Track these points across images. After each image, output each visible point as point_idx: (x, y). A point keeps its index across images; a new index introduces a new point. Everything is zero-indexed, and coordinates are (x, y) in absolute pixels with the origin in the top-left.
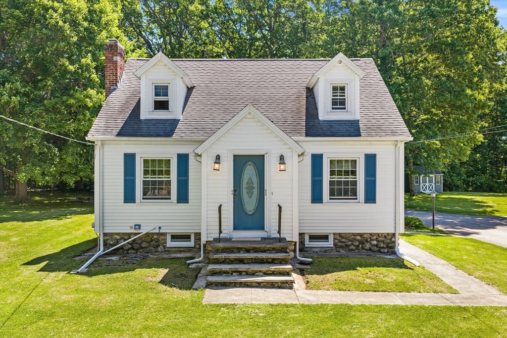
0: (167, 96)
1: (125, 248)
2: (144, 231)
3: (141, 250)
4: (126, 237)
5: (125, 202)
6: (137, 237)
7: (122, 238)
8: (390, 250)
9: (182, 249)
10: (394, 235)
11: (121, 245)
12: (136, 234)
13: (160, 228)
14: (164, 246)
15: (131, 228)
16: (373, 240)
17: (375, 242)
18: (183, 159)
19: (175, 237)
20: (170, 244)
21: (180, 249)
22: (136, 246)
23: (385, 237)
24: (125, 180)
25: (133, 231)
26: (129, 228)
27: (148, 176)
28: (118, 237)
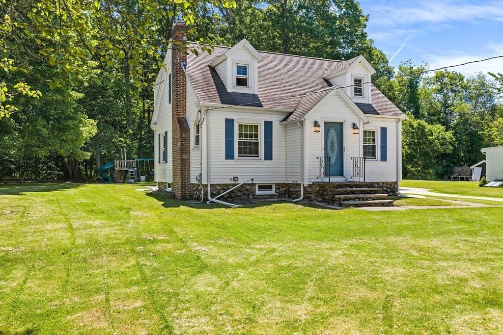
0: (246, 74)
1: (225, 197)
2: (241, 182)
3: (237, 198)
4: (226, 188)
5: (226, 159)
6: (234, 188)
7: (223, 189)
8: (394, 194)
9: (267, 197)
10: (396, 183)
11: (222, 195)
12: (234, 185)
13: (252, 180)
14: (253, 195)
15: (231, 180)
16: (384, 187)
17: (385, 188)
18: (268, 125)
19: (262, 187)
20: (258, 192)
21: (265, 197)
22: (233, 195)
23: (391, 185)
24: (226, 140)
25: (232, 182)
26: (229, 180)
27: (241, 138)
28: (219, 188)
